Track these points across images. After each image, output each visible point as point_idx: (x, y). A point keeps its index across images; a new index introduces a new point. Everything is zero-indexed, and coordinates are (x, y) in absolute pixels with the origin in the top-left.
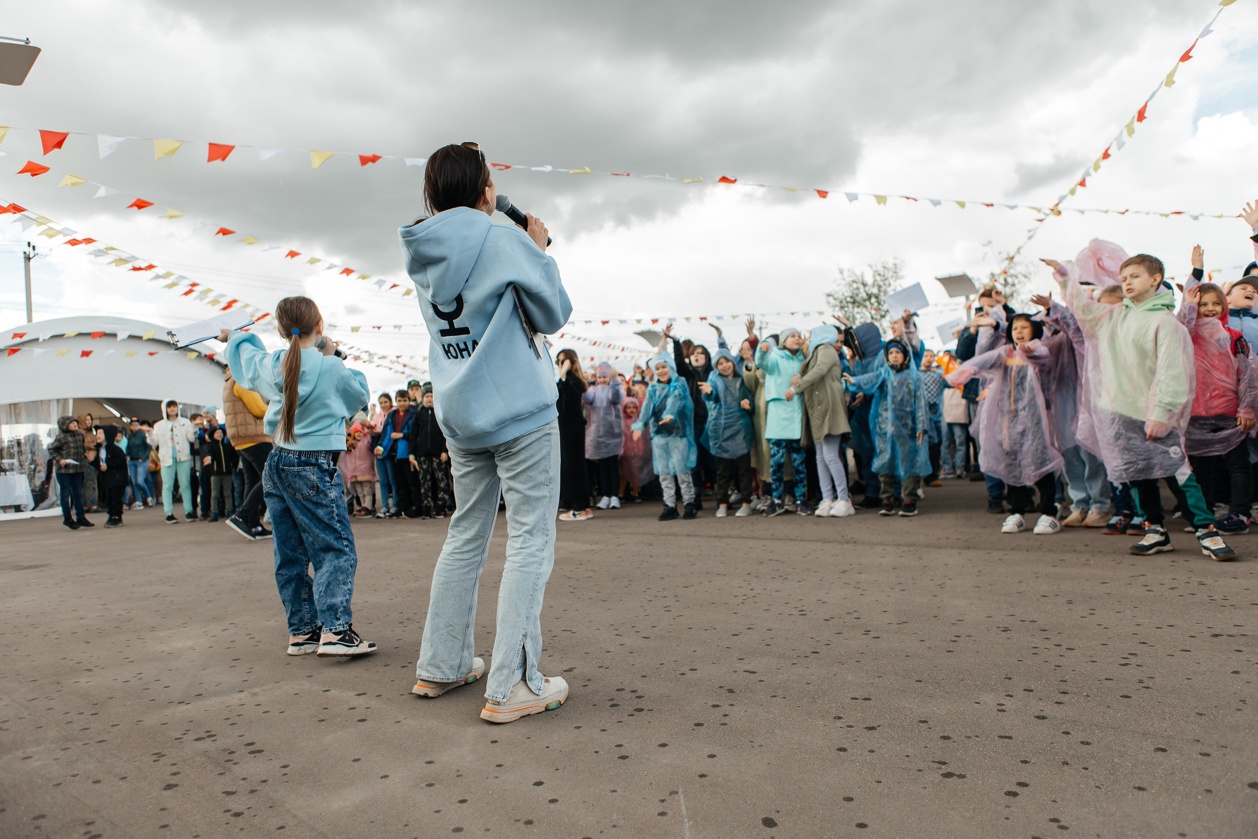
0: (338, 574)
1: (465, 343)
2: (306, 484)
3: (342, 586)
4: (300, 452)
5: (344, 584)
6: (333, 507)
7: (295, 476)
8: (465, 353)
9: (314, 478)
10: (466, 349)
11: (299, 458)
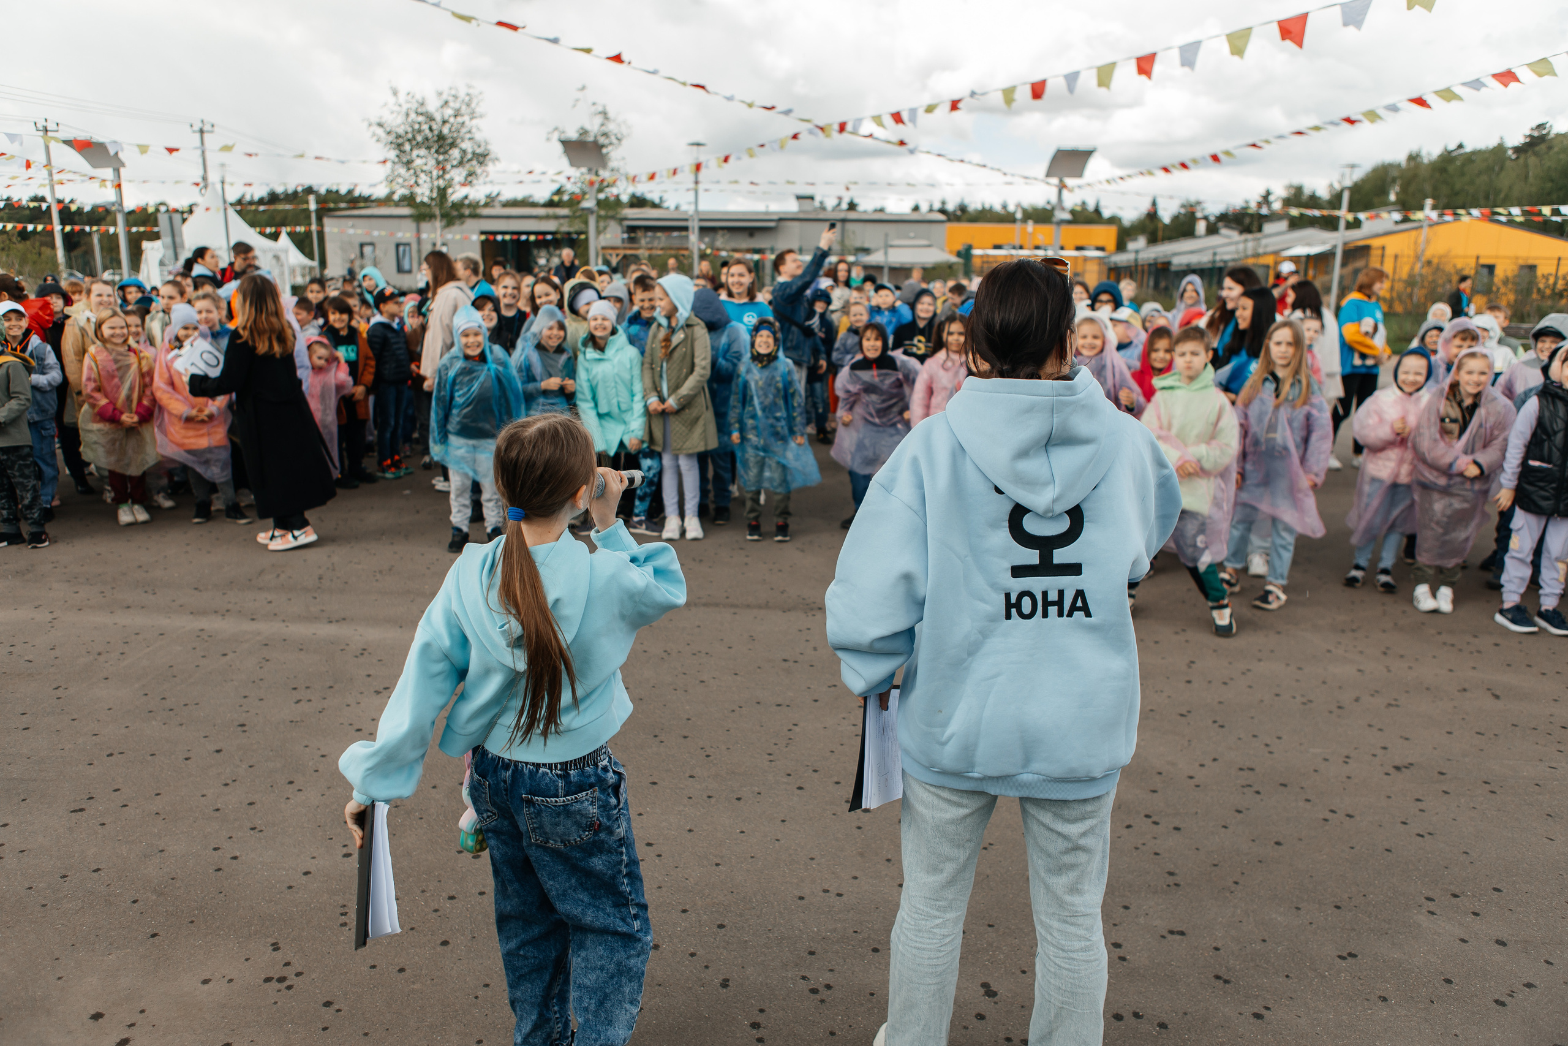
0: (624, 980)
1: (1061, 593)
2: (577, 824)
3: (628, 1006)
4: (565, 766)
5: (631, 1003)
6: (622, 853)
7: (559, 815)
8: (1053, 610)
9: (594, 810)
10: (1060, 603)
11: (565, 776)
